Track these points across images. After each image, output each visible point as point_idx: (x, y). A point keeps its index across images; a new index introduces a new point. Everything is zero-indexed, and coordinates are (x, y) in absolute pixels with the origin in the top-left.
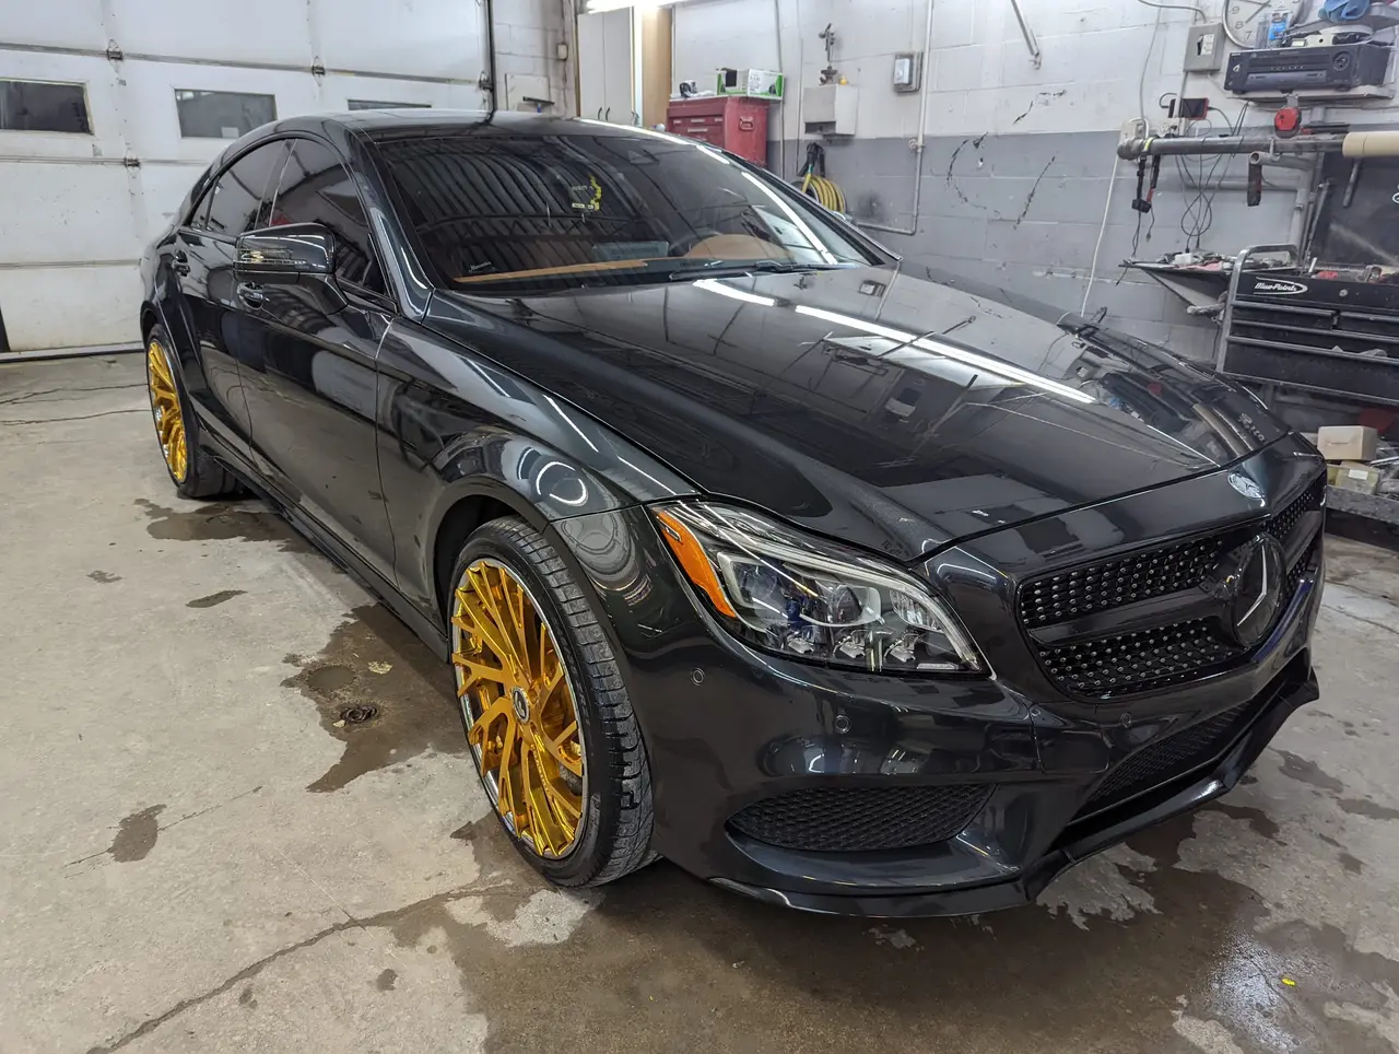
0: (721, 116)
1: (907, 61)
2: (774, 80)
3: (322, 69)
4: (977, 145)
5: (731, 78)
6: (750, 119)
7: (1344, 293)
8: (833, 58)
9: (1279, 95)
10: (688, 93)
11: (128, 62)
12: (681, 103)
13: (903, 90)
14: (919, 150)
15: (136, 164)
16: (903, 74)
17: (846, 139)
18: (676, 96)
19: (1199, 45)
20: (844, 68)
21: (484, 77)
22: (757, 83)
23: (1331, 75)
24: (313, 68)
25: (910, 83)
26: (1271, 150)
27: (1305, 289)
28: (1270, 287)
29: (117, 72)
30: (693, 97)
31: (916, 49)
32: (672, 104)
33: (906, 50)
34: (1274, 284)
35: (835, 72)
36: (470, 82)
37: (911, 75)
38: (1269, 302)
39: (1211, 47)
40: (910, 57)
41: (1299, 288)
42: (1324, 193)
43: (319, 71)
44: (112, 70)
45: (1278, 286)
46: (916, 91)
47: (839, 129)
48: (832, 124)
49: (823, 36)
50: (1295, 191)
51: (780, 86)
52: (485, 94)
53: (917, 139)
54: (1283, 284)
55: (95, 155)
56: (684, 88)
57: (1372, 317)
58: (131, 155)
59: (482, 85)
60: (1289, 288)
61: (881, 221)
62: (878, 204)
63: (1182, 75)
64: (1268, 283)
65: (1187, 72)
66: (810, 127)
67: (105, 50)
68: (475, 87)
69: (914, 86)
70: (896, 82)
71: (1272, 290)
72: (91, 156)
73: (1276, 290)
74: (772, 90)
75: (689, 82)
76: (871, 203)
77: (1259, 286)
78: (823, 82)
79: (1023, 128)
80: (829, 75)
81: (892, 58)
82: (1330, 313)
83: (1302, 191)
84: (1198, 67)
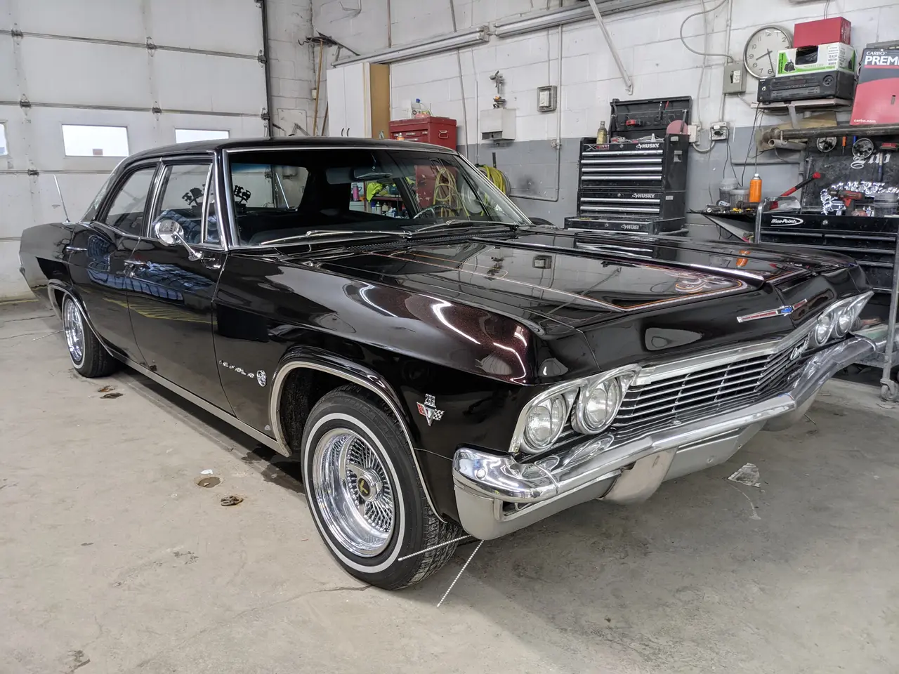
0: (427, 130)
1: (547, 92)
3: (159, 109)
6: (446, 132)
7: (825, 222)
8: (501, 92)
9: (782, 105)
11: (34, 108)
12: (398, 124)
13: (545, 110)
14: (558, 147)
15: (35, 173)
16: (544, 98)
17: (509, 142)
19: (732, 77)
20: (510, 98)
21: (265, 111)
23: (823, 89)
24: (154, 109)
25: (550, 106)
26: (782, 138)
27: (802, 221)
28: (780, 222)
29: (26, 115)
31: (552, 85)
32: (391, 124)
33: (546, 85)
34: (782, 219)
35: (503, 101)
36: (255, 115)
37: (550, 101)
38: (781, 230)
39: (739, 78)
40: (548, 89)
41: (798, 221)
42: (810, 164)
43: (157, 111)
44: (23, 114)
45: (786, 221)
46: (554, 110)
47: (504, 136)
48: (500, 133)
49: (493, 79)
50: (799, 164)
52: (265, 122)
53: (556, 140)
54: (788, 219)
55: (9, 168)
57: (844, 237)
58: (32, 168)
60: (792, 221)
61: (535, 193)
62: (533, 183)
63: (723, 96)
64: (779, 219)
65: (725, 94)
66: (485, 135)
67: (19, 100)
68: (258, 118)
69: (552, 107)
70: (541, 105)
71: (781, 223)
72: (6, 169)
73: (784, 223)
76: (528, 182)
77: (774, 221)
78: (495, 107)
80: (500, 103)
81: (537, 91)
82: (821, 235)
83: (802, 163)
84: (732, 90)
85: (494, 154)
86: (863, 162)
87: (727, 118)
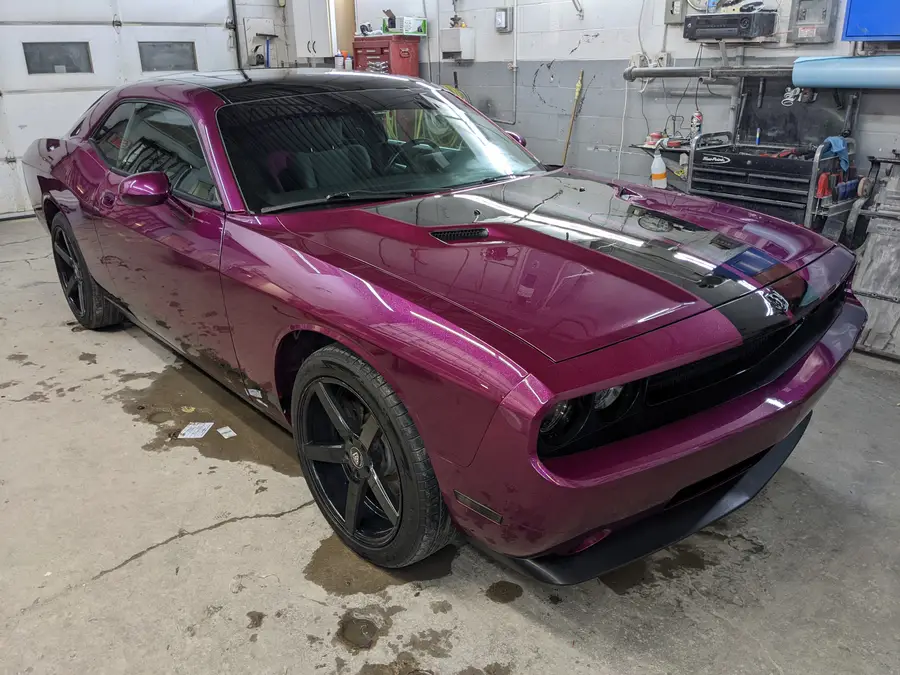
0: (387, 48)
1: (503, 13)
2: (420, 23)
3: (119, 22)
4: (549, 67)
5: (392, 23)
6: (407, 50)
7: (749, 162)
8: (458, 9)
9: (715, 41)
10: (366, 32)
12: (362, 39)
13: (502, 31)
14: (515, 70)
16: (501, 20)
17: (470, 63)
18: (358, 33)
19: (672, 8)
20: (465, 16)
21: (229, 20)
22: (409, 26)
23: (740, 31)
24: (113, 22)
25: (506, 27)
26: (710, 75)
27: (729, 160)
28: (710, 159)
30: (370, 34)
31: (508, 6)
32: (356, 39)
33: (502, 6)
34: (712, 157)
35: (460, 19)
36: (220, 25)
37: (506, 23)
38: (711, 168)
39: (679, 9)
40: (505, 10)
41: (726, 160)
42: (744, 100)
43: (117, 24)
45: (715, 159)
46: (510, 33)
47: (464, 56)
48: (459, 53)
50: (730, 98)
51: (425, 27)
52: (231, 32)
53: (512, 62)
54: (717, 157)
56: (363, 28)
57: (764, 177)
59: (228, 26)
60: (720, 160)
61: (494, 115)
62: (492, 105)
63: (664, 26)
64: (709, 157)
65: (667, 25)
66: (446, 55)
68: (223, 28)
69: (508, 29)
70: (498, 25)
71: (711, 161)
73: (714, 161)
74: (420, 30)
75: (366, 24)
76: (487, 104)
77: (705, 158)
78: (453, 26)
79: (576, 57)
80: (456, 21)
81: (493, 11)
82: (744, 174)
83: (734, 98)
84: (673, 21)
85: (455, 73)
86: (792, 100)
87: (668, 49)
